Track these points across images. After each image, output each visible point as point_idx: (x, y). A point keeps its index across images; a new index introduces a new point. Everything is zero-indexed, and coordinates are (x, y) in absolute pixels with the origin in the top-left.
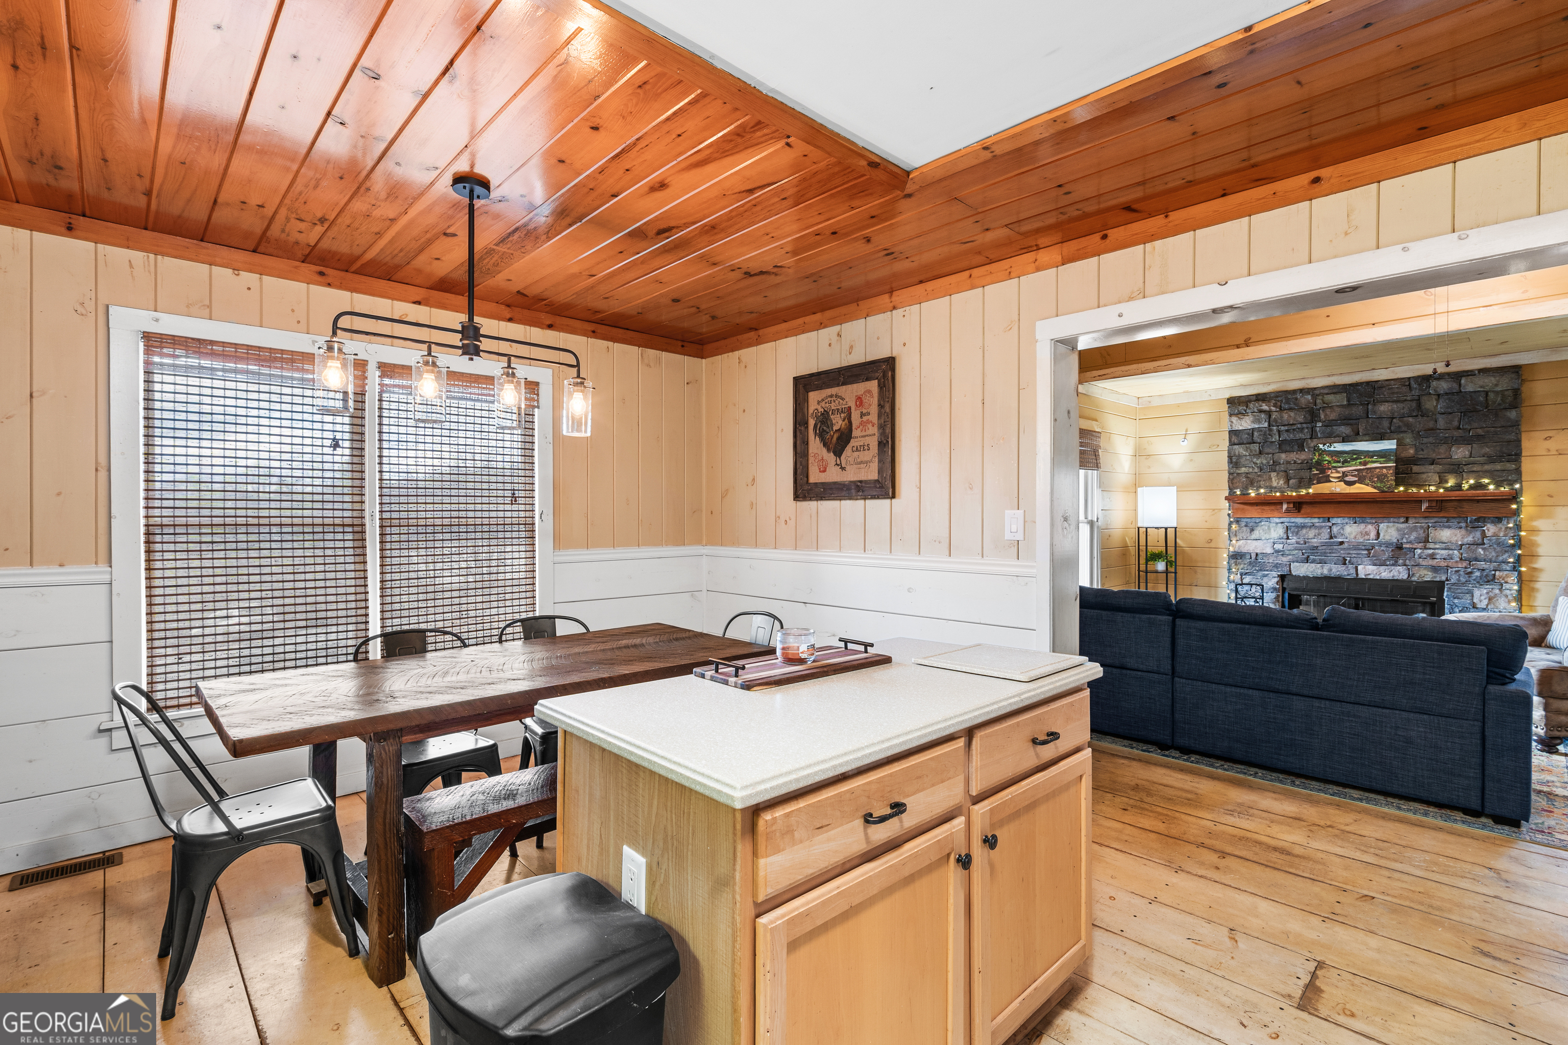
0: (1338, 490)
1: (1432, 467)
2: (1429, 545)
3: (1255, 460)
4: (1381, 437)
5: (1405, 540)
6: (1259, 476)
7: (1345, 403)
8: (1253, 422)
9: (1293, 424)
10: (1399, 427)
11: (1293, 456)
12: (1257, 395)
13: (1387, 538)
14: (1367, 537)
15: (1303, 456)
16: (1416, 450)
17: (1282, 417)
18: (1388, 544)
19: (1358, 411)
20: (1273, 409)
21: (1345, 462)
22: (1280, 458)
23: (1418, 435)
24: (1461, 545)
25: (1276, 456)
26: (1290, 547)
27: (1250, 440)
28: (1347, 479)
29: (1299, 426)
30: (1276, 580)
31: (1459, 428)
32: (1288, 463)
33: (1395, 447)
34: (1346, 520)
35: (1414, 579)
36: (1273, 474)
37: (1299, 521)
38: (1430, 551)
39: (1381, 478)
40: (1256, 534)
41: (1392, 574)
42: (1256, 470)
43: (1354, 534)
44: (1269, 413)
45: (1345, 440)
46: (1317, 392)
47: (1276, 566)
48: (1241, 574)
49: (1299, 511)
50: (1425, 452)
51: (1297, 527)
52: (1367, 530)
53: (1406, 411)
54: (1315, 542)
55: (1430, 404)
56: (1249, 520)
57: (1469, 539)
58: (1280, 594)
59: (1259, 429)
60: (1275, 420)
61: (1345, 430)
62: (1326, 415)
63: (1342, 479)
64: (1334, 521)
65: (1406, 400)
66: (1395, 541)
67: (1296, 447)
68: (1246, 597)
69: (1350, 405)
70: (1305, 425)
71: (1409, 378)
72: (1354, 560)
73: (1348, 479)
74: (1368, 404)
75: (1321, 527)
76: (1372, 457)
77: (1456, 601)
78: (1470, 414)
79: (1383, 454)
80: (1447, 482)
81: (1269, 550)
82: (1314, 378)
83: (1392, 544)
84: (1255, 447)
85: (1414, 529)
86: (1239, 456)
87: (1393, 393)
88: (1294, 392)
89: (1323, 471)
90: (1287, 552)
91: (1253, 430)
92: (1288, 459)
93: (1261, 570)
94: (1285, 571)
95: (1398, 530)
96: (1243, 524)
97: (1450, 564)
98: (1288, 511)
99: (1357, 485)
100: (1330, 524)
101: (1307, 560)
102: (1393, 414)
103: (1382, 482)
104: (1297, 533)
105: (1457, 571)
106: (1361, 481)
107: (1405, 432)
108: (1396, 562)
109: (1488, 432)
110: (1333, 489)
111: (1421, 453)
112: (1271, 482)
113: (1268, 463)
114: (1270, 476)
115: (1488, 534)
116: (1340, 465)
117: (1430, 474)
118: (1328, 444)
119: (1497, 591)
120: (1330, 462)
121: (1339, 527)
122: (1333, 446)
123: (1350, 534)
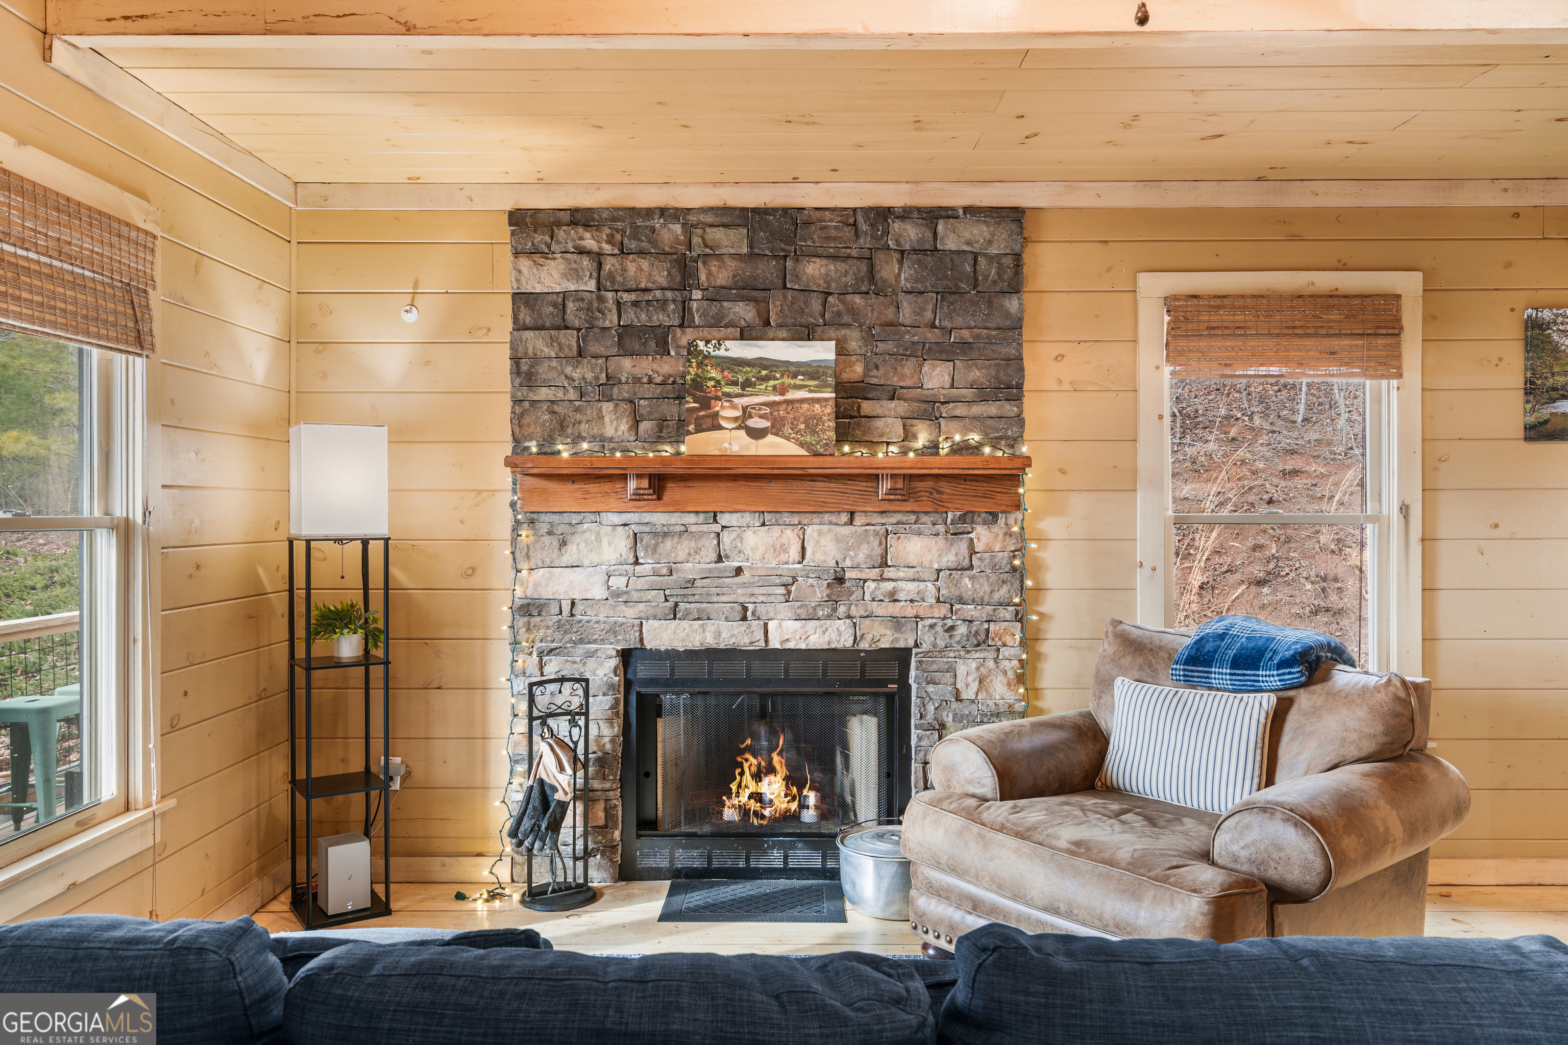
0: (736, 449)
1: (892, 404)
2: (889, 573)
3: (569, 370)
4: (806, 333)
5: (848, 563)
6: (577, 410)
7: (745, 250)
8: (565, 276)
9: (646, 290)
10: (839, 314)
11: (646, 366)
12: (574, 211)
13: (819, 557)
14: (783, 557)
15: (667, 367)
16: (867, 368)
17: (624, 270)
18: (819, 572)
19: (767, 270)
20: (607, 248)
21: (747, 384)
22: (620, 369)
23: (869, 337)
24: (939, 571)
25: (613, 363)
26: (641, 583)
27: (558, 321)
28: (751, 423)
29: (658, 294)
30: (614, 662)
31: (933, 326)
32: (637, 380)
33: (832, 356)
34: (747, 518)
35: (864, 645)
36: (607, 407)
37: (659, 519)
38: (889, 586)
39: (812, 424)
40: (571, 554)
41: (827, 639)
42: (572, 395)
43: (761, 550)
44: (598, 258)
45: (745, 334)
46: (692, 218)
47: (613, 630)
48: (541, 654)
49: (659, 498)
50: (881, 371)
51: (655, 534)
52: (784, 540)
53: (850, 280)
54: (689, 570)
55: (888, 269)
56: (555, 518)
57: (949, 559)
58: (621, 696)
59: (577, 296)
60: (611, 277)
61: (744, 312)
62: (710, 274)
63: (741, 423)
64: (724, 519)
65: (849, 257)
66: (832, 564)
67: (652, 344)
68: (552, 715)
69: (752, 256)
70: (669, 294)
71: (855, 210)
72: (761, 609)
73: (756, 423)
74: (785, 257)
75: (702, 534)
76: (795, 376)
77: (931, 688)
78: (951, 298)
79: (812, 371)
80: (915, 437)
81: (598, 592)
82: (686, 185)
83: (826, 571)
84: (569, 339)
85: (863, 538)
86: (536, 359)
87: (828, 238)
88: (648, 213)
89: (705, 403)
90: (635, 596)
91: (565, 295)
92: (637, 371)
93: (581, 641)
94: (631, 640)
95: (838, 540)
96: (544, 528)
97: (921, 614)
98: (638, 496)
99: (770, 438)
100: (717, 528)
101: (674, 614)
102: (828, 283)
103: (813, 432)
104: (655, 550)
105: (932, 626)
106: (776, 429)
107: (847, 325)
108: (835, 610)
109: (978, 337)
110: (726, 445)
111: (874, 373)
112: (603, 424)
113: (597, 378)
114: (600, 410)
115: (979, 547)
116: (737, 390)
117: (889, 420)
118: (713, 342)
119: (991, 664)
120: (718, 382)
121: (734, 535)
122: (723, 347)
123: (754, 549)
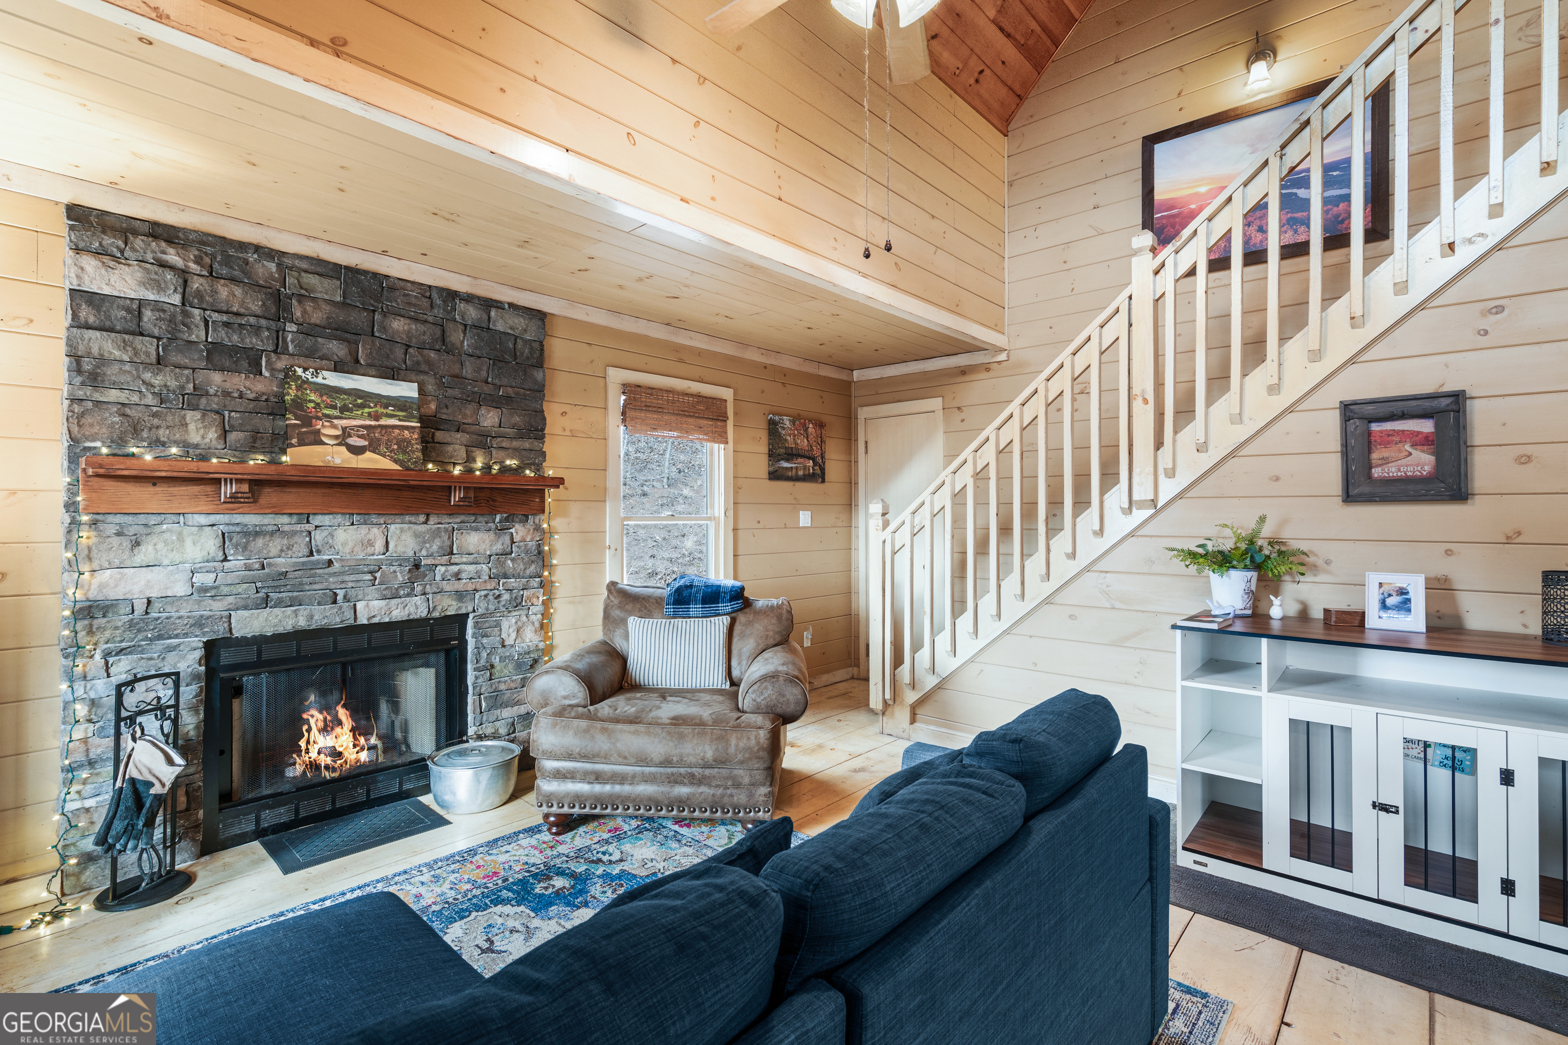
0: (338, 461)
1: (459, 435)
2: (455, 559)
3: (147, 376)
4: (391, 374)
5: (424, 553)
6: (155, 415)
7: (338, 299)
8: (143, 284)
9: (237, 314)
10: (418, 363)
11: (238, 382)
12: (155, 224)
13: (400, 549)
14: (370, 550)
15: (262, 385)
16: (438, 407)
17: (215, 292)
18: (401, 561)
19: (358, 319)
20: (193, 267)
21: (344, 409)
22: (208, 382)
23: (441, 385)
24: (490, 556)
25: (201, 375)
26: (230, 578)
27: (132, 326)
28: (351, 441)
29: (252, 320)
30: (199, 654)
31: (487, 382)
32: (227, 394)
33: (415, 394)
34: (339, 519)
35: (436, 614)
36: (192, 417)
37: (252, 520)
38: (455, 569)
39: (403, 445)
40: (146, 553)
41: (407, 612)
42: (150, 400)
43: (351, 544)
44: (184, 275)
45: (338, 367)
46: (288, 261)
47: (199, 623)
48: (107, 655)
49: (255, 501)
50: (450, 410)
51: (246, 534)
52: (371, 536)
53: (427, 338)
54: (282, 563)
55: (456, 336)
56: (129, 519)
57: (498, 547)
58: (204, 684)
59: (157, 306)
60: (199, 294)
61: (337, 349)
62: (304, 312)
63: (342, 439)
64: (317, 520)
65: (426, 321)
66: (411, 554)
67: (245, 364)
68: (141, 713)
69: (344, 305)
70: (263, 322)
71: (430, 287)
72: (352, 593)
73: (354, 441)
74: (374, 311)
75: (294, 533)
76: (386, 407)
77: (485, 640)
78: (500, 364)
79: (401, 404)
80: (474, 461)
81: (181, 589)
82: (280, 230)
83: (408, 560)
84: (148, 347)
85: (436, 534)
86: (102, 361)
87: (410, 304)
88: (242, 246)
89: (307, 421)
90: (225, 590)
91: (142, 303)
92: (228, 386)
93: (160, 637)
94: (220, 630)
95: (416, 535)
96: (111, 529)
97: (478, 587)
98: (234, 498)
99: (368, 454)
100: (308, 527)
101: (265, 602)
102: (410, 338)
103: (405, 452)
104: (245, 548)
105: (486, 596)
106: (373, 447)
107: (426, 373)
108: (413, 589)
109: (517, 394)
110: (329, 458)
111: (445, 410)
112: (187, 431)
113: (182, 387)
114: (184, 417)
115: (517, 538)
116: (336, 413)
117: (457, 447)
118: (311, 370)
119: (524, 618)
120: (318, 404)
121: (325, 533)
122: (320, 376)
123: (344, 544)
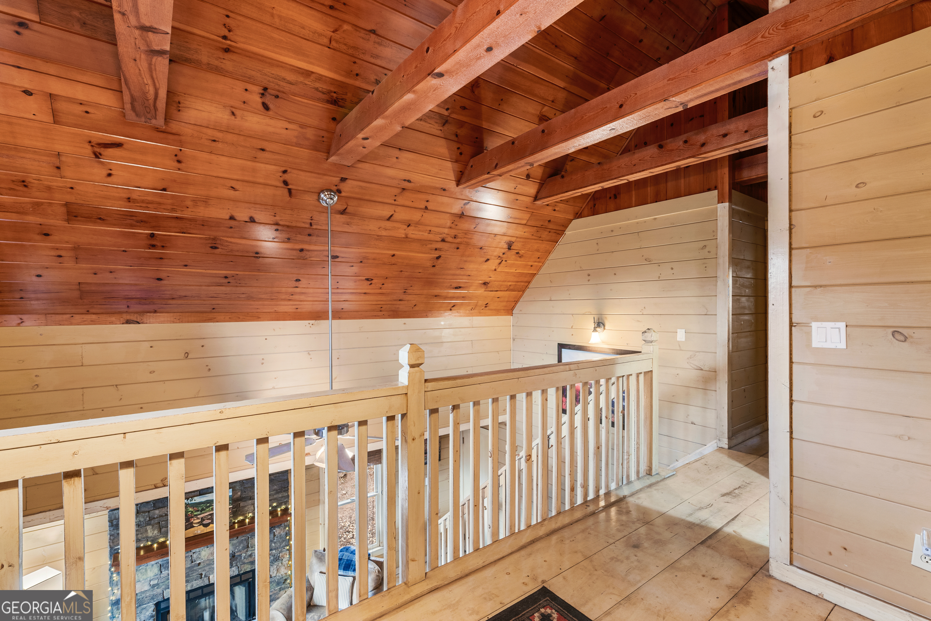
0: (199, 532)
2: (249, 549)
5: (236, 550)
16: (242, 493)
21: (203, 510)
22: (154, 514)
25: (151, 513)
26: (163, 580)
28: (204, 522)
30: (153, 608)
32: (161, 516)
34: (202, 548)
35: (242, 573)
36: (149, 528)
38: (250, 553)
43: (207, 555)
47: (153, 598)
50: (246, 493)
63: (201, 523)
64: (194, 550)
66: (231, 552)
72: (207, 574)
75: (185, 557)
81: (147, 588)
83: (229, 555)
85: (241, 542)
90: (161, 585)
92: (161, 513)
94: (159, 599)
95: (233, 545)
99: (211, 525)
100: (191, 553)
108: (232, 565)
109: (276, 477)
110: (196, 532)
111: (244, 493)
112: (147, 533)
113: (145, 520)
114: (146, 529)
115: (276, 533)
116: (199, 513)
117: (249, 506)
118: (190, 499)
119: (280, 564)
120: (192, 512)
121: (197, 554)
122: (193, 500)
123: (205, 555)
